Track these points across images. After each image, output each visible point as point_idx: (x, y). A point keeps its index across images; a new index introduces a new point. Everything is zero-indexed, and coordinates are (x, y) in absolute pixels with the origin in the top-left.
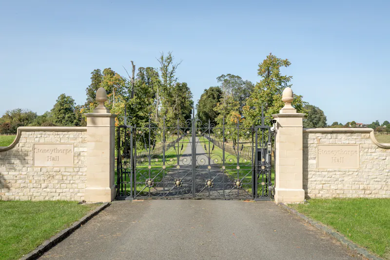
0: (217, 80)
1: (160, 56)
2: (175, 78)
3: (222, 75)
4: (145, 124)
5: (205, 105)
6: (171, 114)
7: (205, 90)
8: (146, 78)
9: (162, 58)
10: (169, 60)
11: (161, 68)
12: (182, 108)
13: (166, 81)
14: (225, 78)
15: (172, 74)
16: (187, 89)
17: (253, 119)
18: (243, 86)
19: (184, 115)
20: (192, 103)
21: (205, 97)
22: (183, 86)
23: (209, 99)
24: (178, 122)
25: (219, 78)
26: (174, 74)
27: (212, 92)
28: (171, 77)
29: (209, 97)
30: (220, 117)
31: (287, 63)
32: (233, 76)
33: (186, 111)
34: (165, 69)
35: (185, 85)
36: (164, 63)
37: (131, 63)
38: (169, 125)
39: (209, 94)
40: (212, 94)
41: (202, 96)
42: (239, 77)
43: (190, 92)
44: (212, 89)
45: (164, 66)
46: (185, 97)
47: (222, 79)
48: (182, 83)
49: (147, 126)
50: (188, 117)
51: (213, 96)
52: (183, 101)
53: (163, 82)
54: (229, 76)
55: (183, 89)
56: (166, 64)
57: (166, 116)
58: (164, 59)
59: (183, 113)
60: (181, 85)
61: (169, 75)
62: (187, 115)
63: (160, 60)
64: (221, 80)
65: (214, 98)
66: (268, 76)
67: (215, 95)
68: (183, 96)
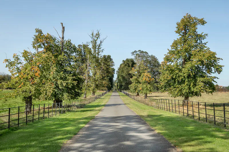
0: (131, 54)
1: (91, 33)
2: (102, 49)
3: (135, 51)
4: (72, 78)
5: (123, 71)
6: (98, 75)
7: (123, 61)
8: (83, 52)
9: (93, 34)
10: (97, 36)
11: (92, 41)
12: (107, 73)
13: (95, 51)
14: (137, 53)
15: (99, 46)
16: (111, 60)
17: (171, 73)
18: (150, 59)
19: (109, 78)
20: (114, 70)
21: (123, 66)
22: (108, 57)
23: (126, 67)
24: (104, 82)
25: (133, 53)
26: (101, 46)
27: (128, 62)
28: (99, 48)
29: (126, 65)
30: (134, 77)
31: (203, 22)
32: (142, 52)
33: (110, 75)
34: (94, 42)
35: (109, 57)
36: (94, 38)
37: (61, 25)
38: (97, 83)
39: (125, 63)
40: (128, 63)
41: (121, 65)
42: (146, 53)
43: (113, 62)
44: (127, 60)
45: (94, 40)
46: (109, 65)
47: (134, 53)
48: (107, 55)
49: (74, 80)
50: (111, 80)
51: (129, 65)
52: (108, 67)
53: (93, 52)
54: (139, 52)
55: (108, 59)
56: (96, 39)
57: (95, 76)
58: (94, 35)
59: (108, 76)
60: (107, 57)
61: (97, 47)
62: (110, 78)
63: (91, 36)
64: (134, 55)
65: (129, 66)
66: (185, 33)
67: (129, 64)
68: (108, 64)
